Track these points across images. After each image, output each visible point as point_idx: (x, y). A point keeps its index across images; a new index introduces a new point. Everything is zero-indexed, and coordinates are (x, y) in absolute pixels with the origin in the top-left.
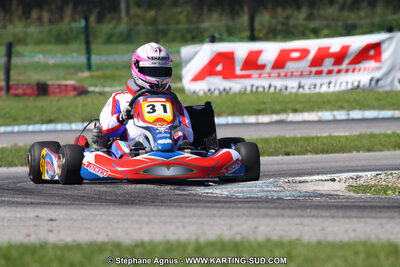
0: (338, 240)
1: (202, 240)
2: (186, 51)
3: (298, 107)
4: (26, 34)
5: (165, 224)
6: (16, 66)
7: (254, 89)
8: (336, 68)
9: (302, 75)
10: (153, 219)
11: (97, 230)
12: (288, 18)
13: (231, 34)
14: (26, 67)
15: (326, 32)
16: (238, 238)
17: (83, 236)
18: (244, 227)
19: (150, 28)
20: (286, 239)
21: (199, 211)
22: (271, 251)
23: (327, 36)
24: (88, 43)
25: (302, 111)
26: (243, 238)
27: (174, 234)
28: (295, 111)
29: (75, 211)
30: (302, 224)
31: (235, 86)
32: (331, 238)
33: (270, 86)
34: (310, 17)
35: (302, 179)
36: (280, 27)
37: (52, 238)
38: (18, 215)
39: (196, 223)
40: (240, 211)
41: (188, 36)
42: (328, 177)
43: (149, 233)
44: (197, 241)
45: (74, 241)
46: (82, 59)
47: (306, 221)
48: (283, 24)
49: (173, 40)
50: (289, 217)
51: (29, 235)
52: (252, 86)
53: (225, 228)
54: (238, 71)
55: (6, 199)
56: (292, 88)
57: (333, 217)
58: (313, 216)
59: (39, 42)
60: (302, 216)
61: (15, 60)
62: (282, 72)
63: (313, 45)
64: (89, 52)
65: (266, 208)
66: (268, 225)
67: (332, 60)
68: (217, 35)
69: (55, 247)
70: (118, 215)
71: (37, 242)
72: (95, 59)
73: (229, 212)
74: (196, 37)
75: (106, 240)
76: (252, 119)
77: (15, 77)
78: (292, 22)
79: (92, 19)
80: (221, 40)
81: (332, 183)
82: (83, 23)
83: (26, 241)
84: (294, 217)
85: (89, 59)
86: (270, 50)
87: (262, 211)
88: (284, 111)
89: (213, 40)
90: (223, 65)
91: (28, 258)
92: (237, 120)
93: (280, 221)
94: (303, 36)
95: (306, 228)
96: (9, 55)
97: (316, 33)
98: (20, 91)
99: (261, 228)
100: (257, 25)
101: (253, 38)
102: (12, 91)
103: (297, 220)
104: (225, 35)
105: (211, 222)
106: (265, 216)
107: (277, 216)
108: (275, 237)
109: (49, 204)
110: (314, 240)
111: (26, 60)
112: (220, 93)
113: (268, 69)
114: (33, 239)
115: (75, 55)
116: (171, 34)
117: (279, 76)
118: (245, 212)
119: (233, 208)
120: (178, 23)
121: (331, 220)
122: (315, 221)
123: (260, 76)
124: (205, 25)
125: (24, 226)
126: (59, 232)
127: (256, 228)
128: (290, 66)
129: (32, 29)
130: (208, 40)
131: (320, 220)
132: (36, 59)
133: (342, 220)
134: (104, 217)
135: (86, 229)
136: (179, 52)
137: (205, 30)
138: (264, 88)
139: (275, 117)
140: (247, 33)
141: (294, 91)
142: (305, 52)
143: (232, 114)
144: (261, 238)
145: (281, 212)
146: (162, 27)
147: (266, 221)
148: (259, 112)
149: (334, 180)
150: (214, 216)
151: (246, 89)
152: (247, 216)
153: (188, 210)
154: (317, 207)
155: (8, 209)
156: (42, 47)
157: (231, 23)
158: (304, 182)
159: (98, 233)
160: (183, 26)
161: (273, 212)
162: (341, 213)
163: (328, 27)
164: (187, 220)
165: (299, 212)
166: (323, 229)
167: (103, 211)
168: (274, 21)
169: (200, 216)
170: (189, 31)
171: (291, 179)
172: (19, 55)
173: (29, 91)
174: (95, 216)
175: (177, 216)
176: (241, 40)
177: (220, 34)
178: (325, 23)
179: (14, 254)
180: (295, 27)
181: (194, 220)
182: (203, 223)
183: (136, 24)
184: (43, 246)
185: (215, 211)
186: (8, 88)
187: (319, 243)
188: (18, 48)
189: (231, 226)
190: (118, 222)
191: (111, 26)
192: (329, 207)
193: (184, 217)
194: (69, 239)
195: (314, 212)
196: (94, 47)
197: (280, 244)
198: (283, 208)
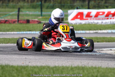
0: (112, 67)
1: (73, 66)
2: (70, 11)
3: (102, 28)
4: (24, 6)
5: (62, 61)
6: (21, 15)
7: (89, 23)
8: (113, 18)
9: (103, 19)
10: (59, 60)
11: (43, 62)
12: (99, 3)
13: (83, 7)
14: (23, 15)
15: (110, 7)
16: (83, 66)
17: (39, 64)
18: (85, 63)
19: (59, 5)
20: (97, 66)
21: (72, 58)
22: (93, 70)
23: (110, 8)
24: (41, 8)
25: (103, 29)
26: (85, 66)
27: (65, 64)
28: (100, 30)
29: (37, 57)
30: (102, 62)
31: (83, 22)
32: (110, 67)
33: (93, 22)
34: (106, 3)
35: (102, 49)
36: (97, 5)
37: (30, 64)
38: (20, 57)
39: (71, 61)
40: (84, 58)
41: (70, 7)
42: (110, 49)
43: (58, 64)
44: (72, 66)
45: (36, 65)
46: (40, 13)
47: (103, 62)
48: (97, 4)
49: (66, 8)
50: (98, 60)
51: (23, 63)
52: (88, 22)
53: (79, 63)
54: (84, 18)
55: (17, 53)
56: (100, 23)
57: (111, 61)
58: (105, 60)
59: (27, 8)
60: (102, 60)
61: (20, 13)
62: (97, 18)
63: (106, 11)
64: (42, 11)
65: (91, 57)
66: (92, 62)
67: (112, 15)
68: (79, 7)
69: (31, 67)
70: (49, 58)
71: (26, 65)
72: (43, 13)
73: (81, 58)
74: (73, 8)
75: (45, 65)
76: (88, 32)
77: (20, 18)
78: (100, 4)
79: (43, 2)
80: (80, 9)
81: (111, 51)
82: (40, 3)
83: (22, 65)
84: (100, 60)
85: (42, 13)
86: (94, 12)
87: (90, 58)
88: (97, 29)
89: (77, 8)
90: (80, 16)
91: (23, 70)
92: (84, 32)
93: (95, 61)
94: (103, 8)
95: (103, 64)
96: (19, 11)
97: (107, 7)
98: (22, 22)
99: (90, 63)
100: (90, 4)
101: (89, 8)
102: (19, 22)
103: (100, 61)
104: (81, 7)
105: (76, 61)
106: (91, 60)
107: (95, 60)
108: (94, 66)
109: (29, 55)
110: (105, 67)
111: (24, 13)
112: (79, 24)
113: (93, 17)
114: (25, 64)
115: (37, 12)
116: (65, 7)
117: (96, 19)
118: (85, 58)
119: (82, 57)
120: (67, 3)
121: (110, 61)
122: (106, 61)
123: (91, 19)
124: (75, 4)
125: (22, 61)
126: (32, 63)
127: (89, 63)
128: (99, 17)
129: (26, 4)
130: (76, 8)
131: (107, 61)
132: (26, 13)
133: (113, 62)
134: (45, 59)
135: (40, 62)
136: (67, 12)
137: (75, 6)
138: (92, 23)
139: (95, 31)
140: (87, 7)
141: (100, 24)
142: (104, 13)
143: (82, 30)
144: (90, 66)
145: (96, 59)
146: (63, 4)
147: (91, 61)
148: (90, 30)
149: (111, 50)
150: (76, 59)
151: (86, 23)
152: (86, 60)
153: (69, 57)
154: (106, 58)
155: (18, 56)
156: (28, 9)
157: (83, 4)
158: (102, 50)
159: (43, 63)
160: (69, 4)
161: (94, 59)
162: (113, 59)
163: (111, 6)
164: (69, 60)
165: (101, 59)
166: (108, 64)
167: (45, 57)
168: (95, 4)
169: (72, 59)
170: (71, 6)
171: (99, 49)
172: (22, 11)
173: (24, 22)
174: (42, 58)
175: (66, 59)
176: (86, 9)
177: (80, 7)
178: (110, 4)
179: (19, 68)
180: (101, 5)
181: (71, 60)
182: (73, 61)
183: (55, 3)
184: (27, 66)
185: (77, 58)
186: (18, 21)
187: (107, 68)
188: (21, 10)
189: (81, 62)
190: (49, 60)
191: (48, 4)
192: (110, 58)
193: (68, 59)
194: (35, 65)
195: (105, 59)
196: (43, 9)
197: (95, 68)
198: (97, 58)
